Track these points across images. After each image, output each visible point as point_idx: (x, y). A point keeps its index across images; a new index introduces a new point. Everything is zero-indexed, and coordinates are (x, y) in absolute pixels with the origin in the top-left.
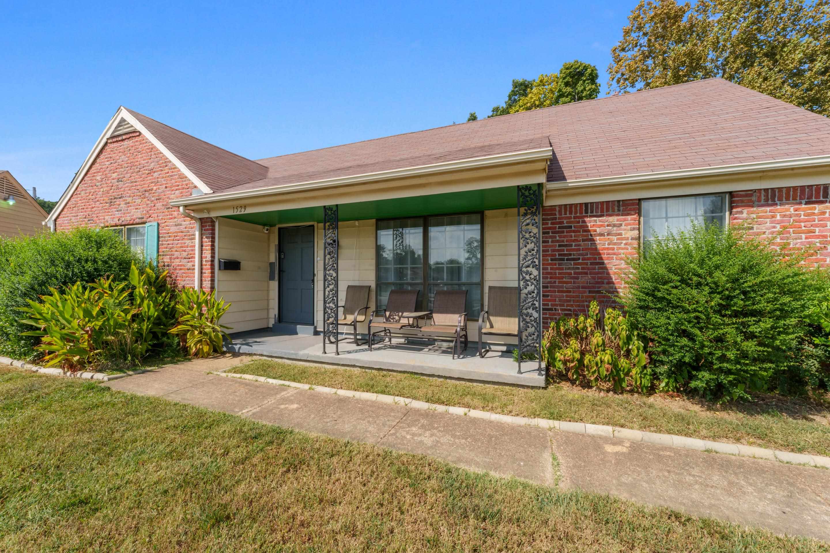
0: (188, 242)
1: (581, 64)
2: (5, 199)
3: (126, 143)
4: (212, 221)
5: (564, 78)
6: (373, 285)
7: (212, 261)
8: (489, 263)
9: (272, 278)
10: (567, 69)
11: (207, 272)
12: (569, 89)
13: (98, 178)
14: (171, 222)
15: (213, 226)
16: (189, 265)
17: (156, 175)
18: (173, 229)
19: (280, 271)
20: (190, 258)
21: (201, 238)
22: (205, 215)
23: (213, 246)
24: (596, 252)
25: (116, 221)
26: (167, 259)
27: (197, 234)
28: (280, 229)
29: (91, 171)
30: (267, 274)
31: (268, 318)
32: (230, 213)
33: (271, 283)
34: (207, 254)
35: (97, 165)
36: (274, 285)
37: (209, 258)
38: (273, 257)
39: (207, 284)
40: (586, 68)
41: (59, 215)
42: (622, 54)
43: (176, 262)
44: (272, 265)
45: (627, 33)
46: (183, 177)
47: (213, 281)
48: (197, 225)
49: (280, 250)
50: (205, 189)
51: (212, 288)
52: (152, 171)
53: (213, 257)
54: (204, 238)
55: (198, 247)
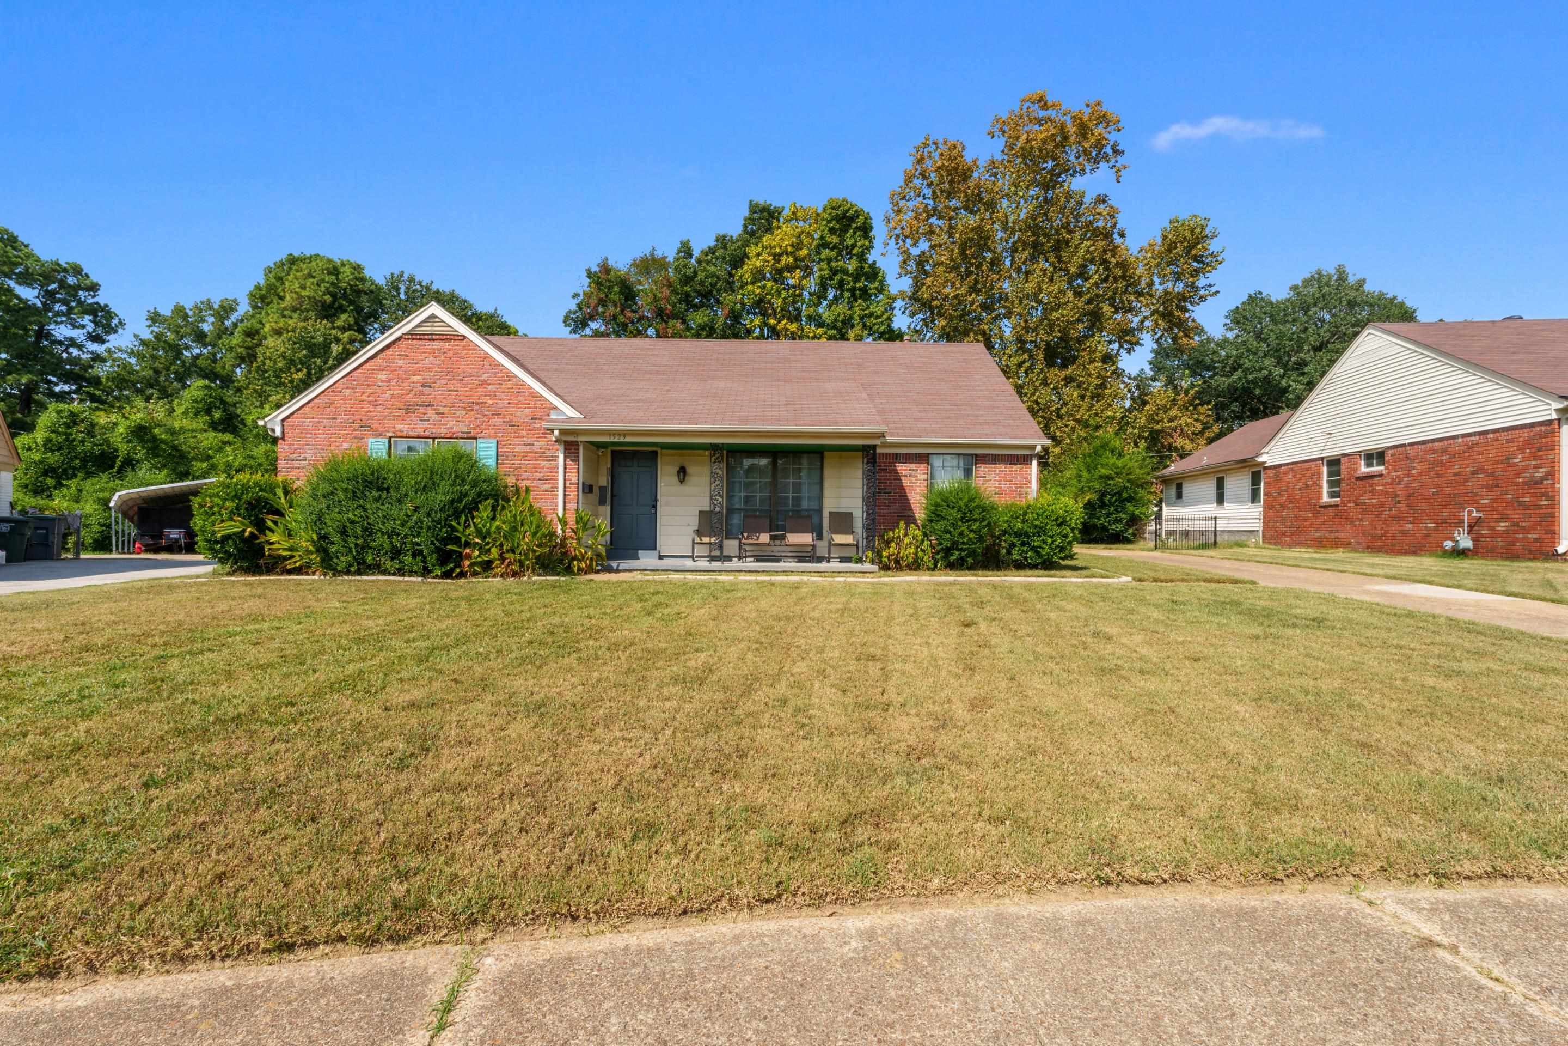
1: (852, 206)
3: (436, 343)
4: (576, 444)
5: (829, 222)
6: (723, 510)
7: (578, 484)
8: (827, 493)
9: (605, 502)
10: (833, 208)
11: (572, 495)
12: (834, 239)
13: (382, 377)
14: (517, 441)
15: (580, 449)
16: (550, 487)
17: (491, 387)
18: (521, 448)
19: (612, 495)
20: (551, 479)
21: (565, 461)
22: (572, 439)
23: (580, 470)
24: (902, 488)
25: (419, 432)
27: (561, 456)
28: (612, 452)
29: (368, 366)
30: (597, 499)
32: (605, 439)
33: (602, 507)
34: (572, 477)
35: (378, 360)
36: (606, 510)
37: (574, 480)
38: (604, 481)
39: (572, 506)
40: (858, 213)
41: (292, 414)
42: (902, 203)
44: (602, 489)
45: (908, 180)
46: (537, 396)
47: (577, 503)
48: (561, 448)
49: (613, 473)
50: (568, 412)
51: (577, 510)
52: (484, 383)
53: (578, 480)
54: (568, 460)
55: (561, 469)
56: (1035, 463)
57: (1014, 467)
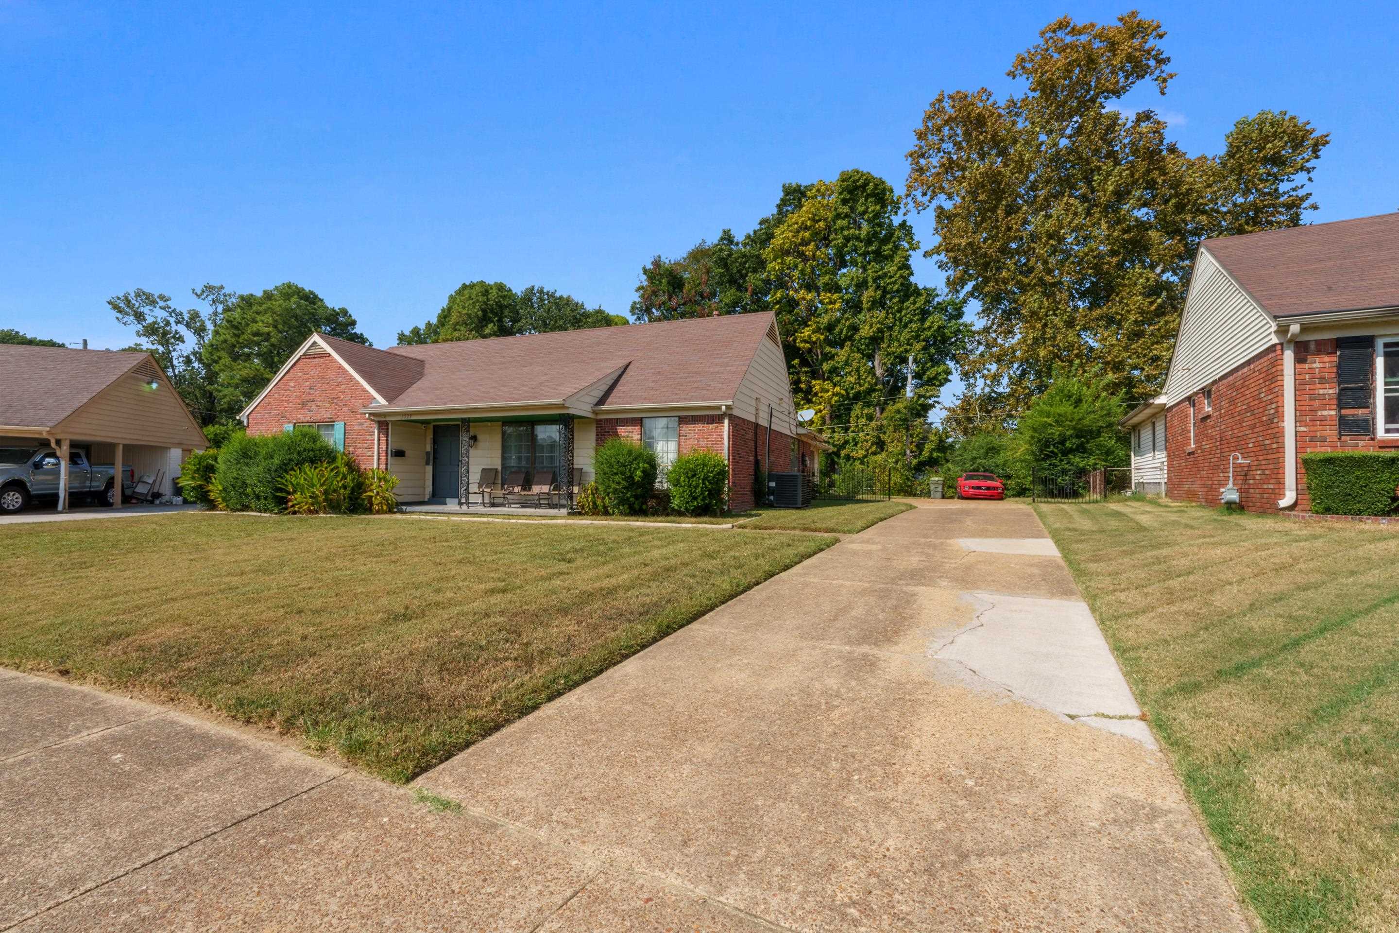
0: (368, 437)
2: (149, 383)
3: (316, 360)
4: (387, 423)
5: (840, 193)
6: (499, 468)
7: (387, 451)
9: (427, 463)
10: (844, 180)
11: (383, 458)
13: (292, 385)
14: (355, 422)
15: (388, 426)
16: (370, 453)
17: (343, 387)
18: (356, 427)
19: (434, 458)
20: (370, 448)
21: (379, 435)
22: (382, 419)
23: (387, 440)
25: (308, 419)
26: (351, 449)
27: (376, 431)
28: (434, 426)
30: (424, 461)
31: (424, 494)
32: (400, 418)
33: (427, 467)
34: (383, 446)
35: (290, 374)
36: (429, 469)
37: (384, 449)
38: (429, 448)
39: (383, 466)
40: (869, 180)
41: (252, 411)
43: (359, 451)
44: (428, 453)
45: (922, 137)
46: (365, 390)
47: (387, 464)
48: (376, 426)
49: (435, 442)
50: (382, 401)
51: (386, 469)
52: (339, 384)
53: (387, 448)
54: (382, 436)
55: (376, 441)
56: (726, 421)
57: (711, 426)
